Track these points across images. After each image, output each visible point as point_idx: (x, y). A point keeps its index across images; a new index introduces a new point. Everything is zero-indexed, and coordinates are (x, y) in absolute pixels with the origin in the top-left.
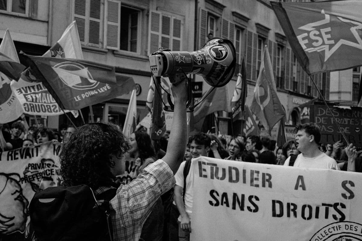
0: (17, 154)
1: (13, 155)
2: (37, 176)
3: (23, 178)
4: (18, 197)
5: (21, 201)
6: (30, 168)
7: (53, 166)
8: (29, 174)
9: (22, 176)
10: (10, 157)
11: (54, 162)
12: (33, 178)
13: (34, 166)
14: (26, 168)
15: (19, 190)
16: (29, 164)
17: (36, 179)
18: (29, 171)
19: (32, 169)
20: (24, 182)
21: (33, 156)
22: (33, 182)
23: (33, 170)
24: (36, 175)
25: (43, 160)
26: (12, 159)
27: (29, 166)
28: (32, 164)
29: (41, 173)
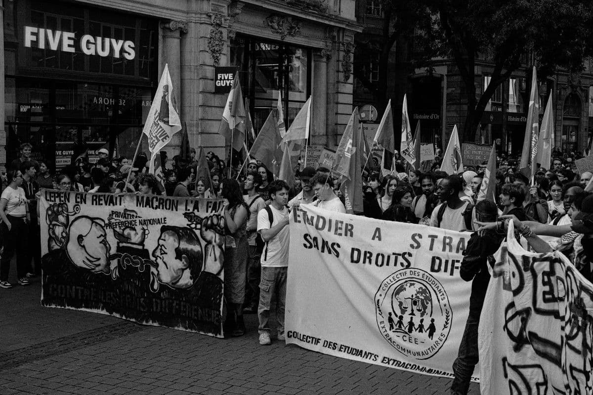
0: (102, 200)
1: (97, 200)
2: (119, 225)
3: (107, 224)
4: (103, 240)
5: (105, 245)
6: (114, 215)
7: (136, 217)
8: (113, 221)
9: (107, 222)
10: (95, 202)
11: (137, 214)
12: (116, 225)
13: (117, 214)
14: (110, 215)
15: (104, 234)
16: (112, 211)
17: (118, 226)
18: (113, 218)
19: (116, 216)
20: (108, 227)
21: (116, 204)
22: (115, 229)
23: (117, 218)
24: (118, 223)
25: (126, 210)
26: (96, 204)
27: (113, 214)
28: (116, 212)
29: (123, 222)
